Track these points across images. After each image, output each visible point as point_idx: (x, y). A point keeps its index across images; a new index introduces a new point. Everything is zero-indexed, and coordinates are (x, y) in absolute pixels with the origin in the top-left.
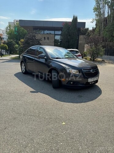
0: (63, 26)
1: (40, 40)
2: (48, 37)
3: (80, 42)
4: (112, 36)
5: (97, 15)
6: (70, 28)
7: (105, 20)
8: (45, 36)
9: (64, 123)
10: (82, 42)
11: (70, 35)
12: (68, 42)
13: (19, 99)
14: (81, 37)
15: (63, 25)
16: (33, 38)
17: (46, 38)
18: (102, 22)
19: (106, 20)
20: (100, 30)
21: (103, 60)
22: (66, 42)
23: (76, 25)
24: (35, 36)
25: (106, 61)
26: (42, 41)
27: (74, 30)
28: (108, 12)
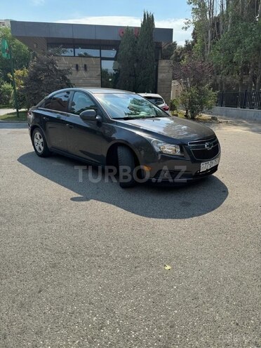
0: (119, 39)
1: (68, 71)
2: (85, 65)
3: (160, 76)
4: (231, 61)
5: (195, 11)
6: (136, 42)
7: (214, 24)
8: (78, 63)
9: (168, 267)
10: (164, 75)
11: (137, 61)
12: (135, 76)
13: (49, 219)
14: (163, 64)
15: (122, 35)
16: (50, 67)
17: (81, 66)
18: (207, 29)
19: (216, 23)
20: (203, 47)
21: (213, 118)
22: (130, 75)
23: (151, 35)
24: (53, 63)
25: (220, 120)
26: (71, 73)
27: (147, 48)
28: (222, 5)
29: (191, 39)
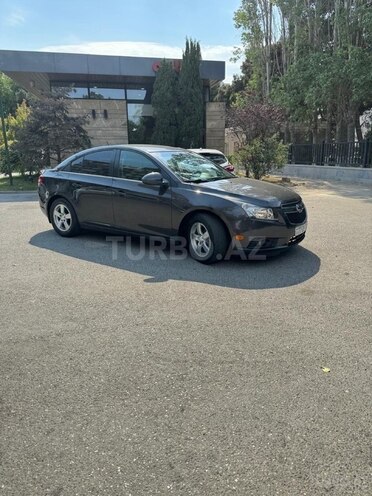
0: (154, 75)
1: (83, 120)
2: (105, 111)
3: (209, 125)
4: (302, 103)
6: (177, 79)
8: (95, 108)
10: (214, 123)
11: (179, 104)
12: (177, 125)
14: (214, 109)
15: (156, 70)
16: (58, 114)
17: (100, 115)
18: (267, 61)
19: (276, 52)
21: (285, 180)
22: (171, 124)
23: (197, 70)
24: (61, 108)
25: (294, 182)
26: (88, 123)
27: (192, 87)
28: (284, 29)
29: (240, 74)
